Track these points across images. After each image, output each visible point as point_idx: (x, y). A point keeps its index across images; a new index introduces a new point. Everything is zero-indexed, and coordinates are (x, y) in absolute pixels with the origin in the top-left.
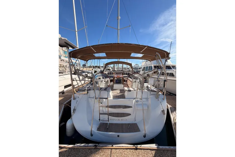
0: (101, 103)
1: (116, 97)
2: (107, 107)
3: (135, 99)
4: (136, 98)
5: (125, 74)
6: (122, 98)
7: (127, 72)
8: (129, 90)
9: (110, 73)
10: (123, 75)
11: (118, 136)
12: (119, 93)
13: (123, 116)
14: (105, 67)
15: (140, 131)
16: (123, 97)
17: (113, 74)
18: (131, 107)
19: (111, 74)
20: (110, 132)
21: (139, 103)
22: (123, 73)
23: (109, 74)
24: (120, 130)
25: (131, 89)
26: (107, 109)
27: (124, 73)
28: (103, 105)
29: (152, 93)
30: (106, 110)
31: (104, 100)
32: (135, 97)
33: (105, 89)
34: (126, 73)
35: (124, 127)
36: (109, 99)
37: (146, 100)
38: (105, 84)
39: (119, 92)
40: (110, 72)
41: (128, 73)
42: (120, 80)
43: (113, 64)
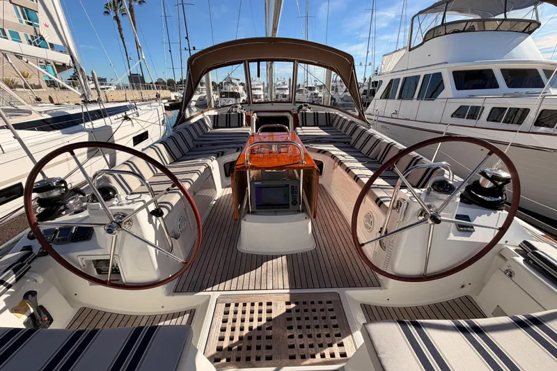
5: (310, 120)
7: (322, 111)
9: (228, 117)
10: (296, 125)
14: (192, 84)
17: (240, 125)
19: (234, 121)
22: (295, 117)
23: (222, 122)
27: (305, 115)
34: (316, 115)
40: (225, 111)
41: (328, 115)
42: (288, 186)
43: (243, 65)
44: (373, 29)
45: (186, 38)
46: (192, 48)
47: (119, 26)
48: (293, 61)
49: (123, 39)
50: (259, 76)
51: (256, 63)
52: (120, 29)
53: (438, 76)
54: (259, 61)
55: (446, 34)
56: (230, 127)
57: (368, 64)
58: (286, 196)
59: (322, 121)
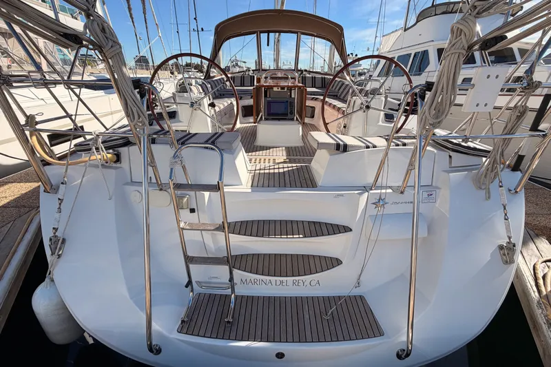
0: (192, 211)
1: (266, 181)
2: (221, 228)
3: (365, 189)
4: (375, 186)
5: (309, 82)
6: (302, 187)
7: (319, 75)
8: (338, 146)
9: (243, 78)
11: (280, 356)
12: (285, 162)
13: (302, 272)
15: (381, 334)
16: (302, 179)
18: (347, 229)
19: (247, 81)
20: (242, 340)
21: (389, 209)
23: (238, 81)
24: (290, 329)
25: (349, 140)
26: (221, 236)
28: (204, 218)
29: (458, 159)
30: (216, 243)
31: (207, 194)
32: (371, 180)
33: (212, 141)
35: (307, 316)
36: (226, 189)
37: (425, 195)
38: (212, 117)
39: (281, 156)
42: (287, 102)
43: (255, 35)
44: (382, 13)
45: (195, 19)
46: (200, 29)
47: (129, 5)
48: (297, 33)
49: (132, 18)
50: (268, 45)
51: (267, 34)
52: (130, 9)
53: (425, 53)
54: (268, 32)
55: (436, 15)
56: (244, 86)
57: (375, 49)
58: (286, 108)
59: (319, 83)
